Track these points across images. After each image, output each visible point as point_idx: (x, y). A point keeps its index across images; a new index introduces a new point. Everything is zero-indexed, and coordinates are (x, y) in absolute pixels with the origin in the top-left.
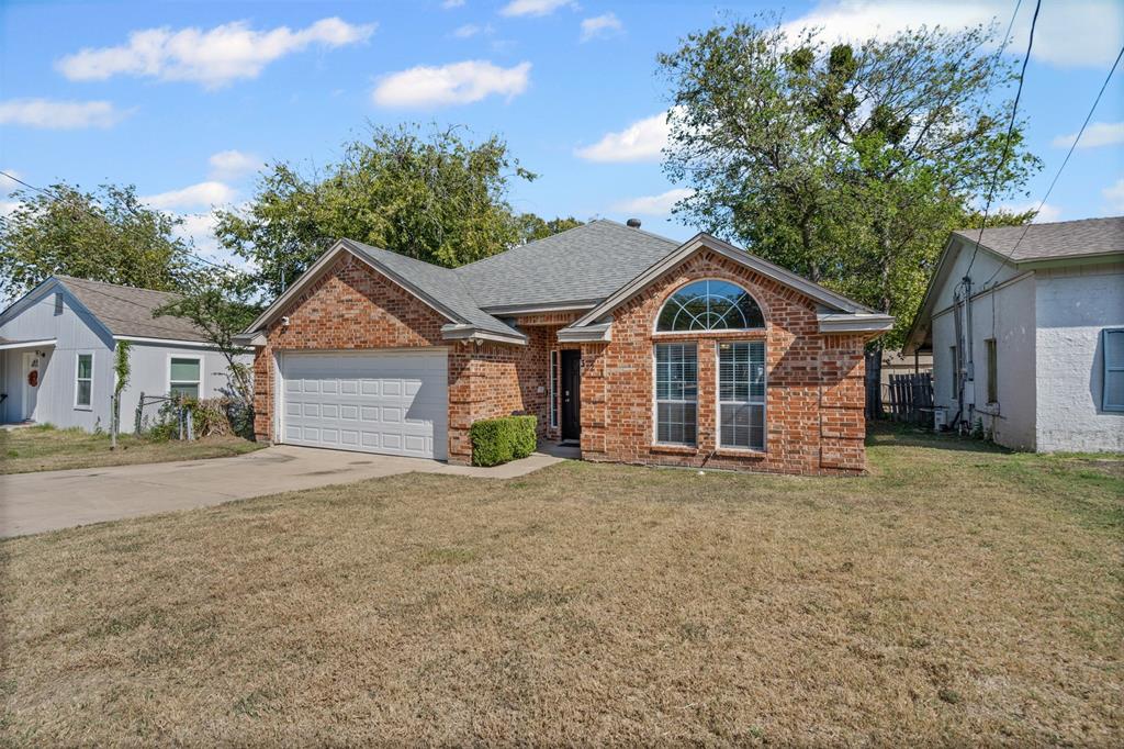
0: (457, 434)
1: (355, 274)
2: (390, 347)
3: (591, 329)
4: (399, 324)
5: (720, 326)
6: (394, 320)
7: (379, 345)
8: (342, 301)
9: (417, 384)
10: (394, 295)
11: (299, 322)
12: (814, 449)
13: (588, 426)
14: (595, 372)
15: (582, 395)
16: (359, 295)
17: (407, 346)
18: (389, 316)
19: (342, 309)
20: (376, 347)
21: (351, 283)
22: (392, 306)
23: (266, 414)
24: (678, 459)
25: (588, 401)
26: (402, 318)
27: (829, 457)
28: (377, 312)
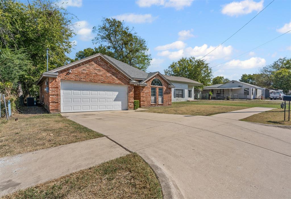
0: (130, 103)
1: (101, 63)
2: (113, 84)
3: (144, 84)
4: (116, 78)
5: (158, 85)
6: (114, 77)
7: (109, 83)
8: (96, 70)
9: (117, 93)
10: (114, 71)
11: (76, 72)
12: (168, 103)
13: (142, 101)
14: (143, 92)
15: (141, 96)
16: (102, 69)
17: (117, 84)
18: (113, 76)
19: (96, 71)
20: (108, 83)
21: (100, 65)
22: (113, 74)
23: (58, 102)
24: (154, 105)
25: (142, 97)
26: (117, 77)
27: (169, 103)
28: (109, 75)
